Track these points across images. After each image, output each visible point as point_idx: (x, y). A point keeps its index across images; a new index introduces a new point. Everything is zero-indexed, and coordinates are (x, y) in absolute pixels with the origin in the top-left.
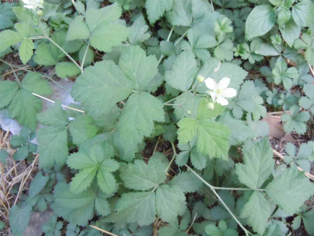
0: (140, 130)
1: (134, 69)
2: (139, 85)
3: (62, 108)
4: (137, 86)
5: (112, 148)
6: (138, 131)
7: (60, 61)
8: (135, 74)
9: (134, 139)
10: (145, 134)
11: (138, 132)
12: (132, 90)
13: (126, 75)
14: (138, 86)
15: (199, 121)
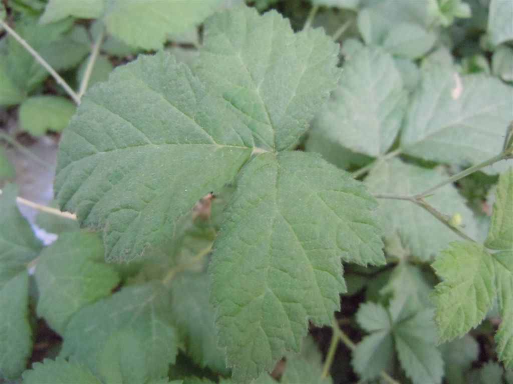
0: (295, 302)
1: (252, 75)
2: (273, 128)
3: (16, 209)
4: (269, 132)
5: (171, 333)
6: (287, 304)
7: (32, 93)
8: (257, 91)
9: (269, 336)
10: (316, 318)
11: (288, 310)
12: (250, 147)
13: (226, 97)
14: (271, 130)
15: (493, 252)
